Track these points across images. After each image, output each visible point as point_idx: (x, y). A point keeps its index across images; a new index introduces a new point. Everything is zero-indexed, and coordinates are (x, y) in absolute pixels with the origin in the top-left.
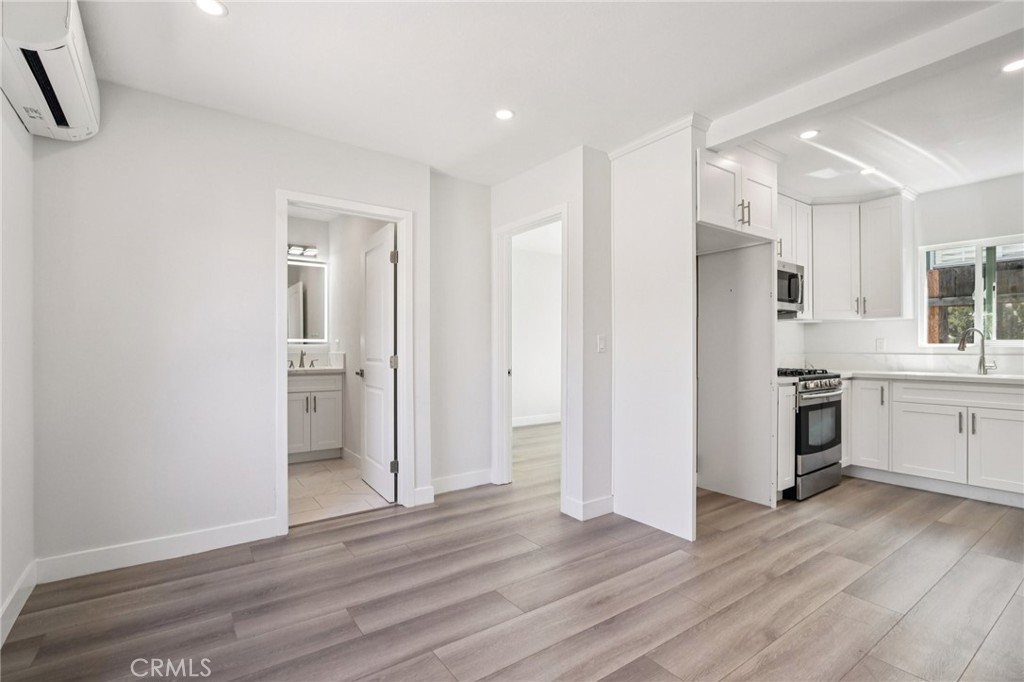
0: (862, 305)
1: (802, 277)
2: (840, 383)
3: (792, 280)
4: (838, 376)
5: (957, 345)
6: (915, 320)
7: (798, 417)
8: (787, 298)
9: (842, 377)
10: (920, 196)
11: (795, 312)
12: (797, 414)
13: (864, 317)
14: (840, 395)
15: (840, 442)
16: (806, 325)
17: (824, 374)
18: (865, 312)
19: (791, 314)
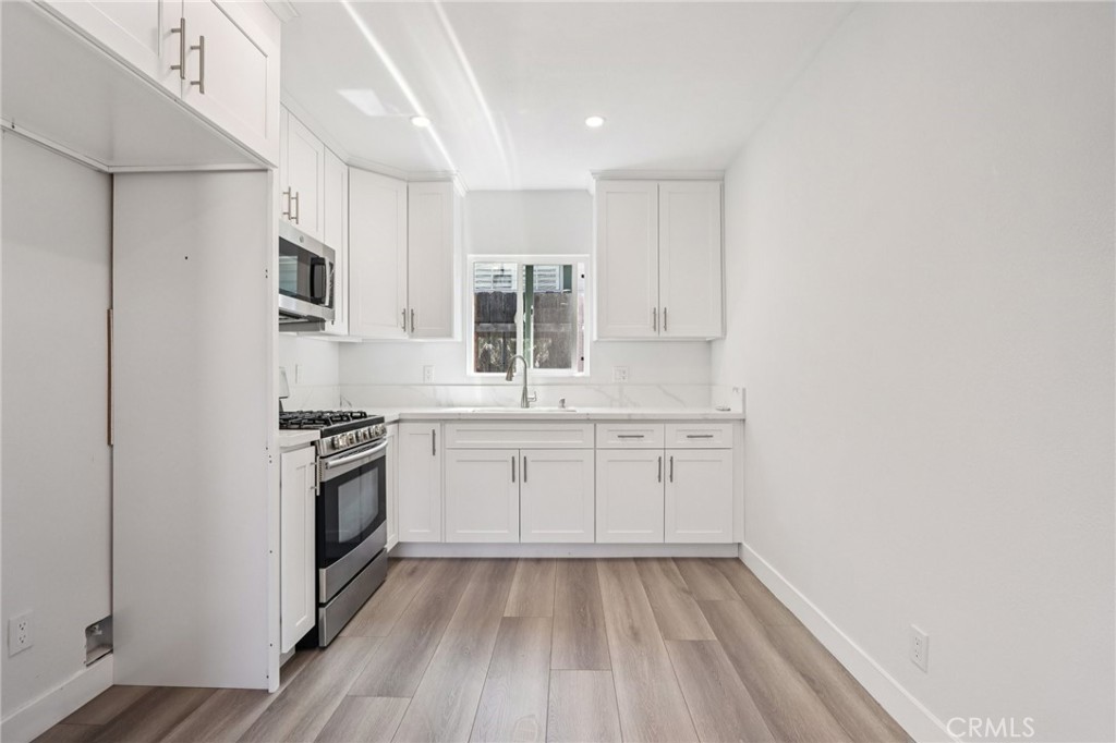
0: (409, 320)
1: (332, 265)
2: (384, 431)
3: (317, 268)
4: (381, 420)
5: (505, 374)
6: (464, 343)
7: (319, 501)
8: (309, 296)
9: (386, 420)
10: (469, 192)
11: (323, 321)
12: (317, 497)
13: (412, 337)
14: (384, 448)
15: (385, 518)
16: (340, 344)
17: (362, 419)
18: (413, 329)
19: (315, 323)
